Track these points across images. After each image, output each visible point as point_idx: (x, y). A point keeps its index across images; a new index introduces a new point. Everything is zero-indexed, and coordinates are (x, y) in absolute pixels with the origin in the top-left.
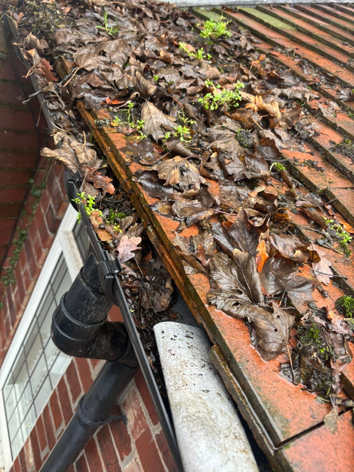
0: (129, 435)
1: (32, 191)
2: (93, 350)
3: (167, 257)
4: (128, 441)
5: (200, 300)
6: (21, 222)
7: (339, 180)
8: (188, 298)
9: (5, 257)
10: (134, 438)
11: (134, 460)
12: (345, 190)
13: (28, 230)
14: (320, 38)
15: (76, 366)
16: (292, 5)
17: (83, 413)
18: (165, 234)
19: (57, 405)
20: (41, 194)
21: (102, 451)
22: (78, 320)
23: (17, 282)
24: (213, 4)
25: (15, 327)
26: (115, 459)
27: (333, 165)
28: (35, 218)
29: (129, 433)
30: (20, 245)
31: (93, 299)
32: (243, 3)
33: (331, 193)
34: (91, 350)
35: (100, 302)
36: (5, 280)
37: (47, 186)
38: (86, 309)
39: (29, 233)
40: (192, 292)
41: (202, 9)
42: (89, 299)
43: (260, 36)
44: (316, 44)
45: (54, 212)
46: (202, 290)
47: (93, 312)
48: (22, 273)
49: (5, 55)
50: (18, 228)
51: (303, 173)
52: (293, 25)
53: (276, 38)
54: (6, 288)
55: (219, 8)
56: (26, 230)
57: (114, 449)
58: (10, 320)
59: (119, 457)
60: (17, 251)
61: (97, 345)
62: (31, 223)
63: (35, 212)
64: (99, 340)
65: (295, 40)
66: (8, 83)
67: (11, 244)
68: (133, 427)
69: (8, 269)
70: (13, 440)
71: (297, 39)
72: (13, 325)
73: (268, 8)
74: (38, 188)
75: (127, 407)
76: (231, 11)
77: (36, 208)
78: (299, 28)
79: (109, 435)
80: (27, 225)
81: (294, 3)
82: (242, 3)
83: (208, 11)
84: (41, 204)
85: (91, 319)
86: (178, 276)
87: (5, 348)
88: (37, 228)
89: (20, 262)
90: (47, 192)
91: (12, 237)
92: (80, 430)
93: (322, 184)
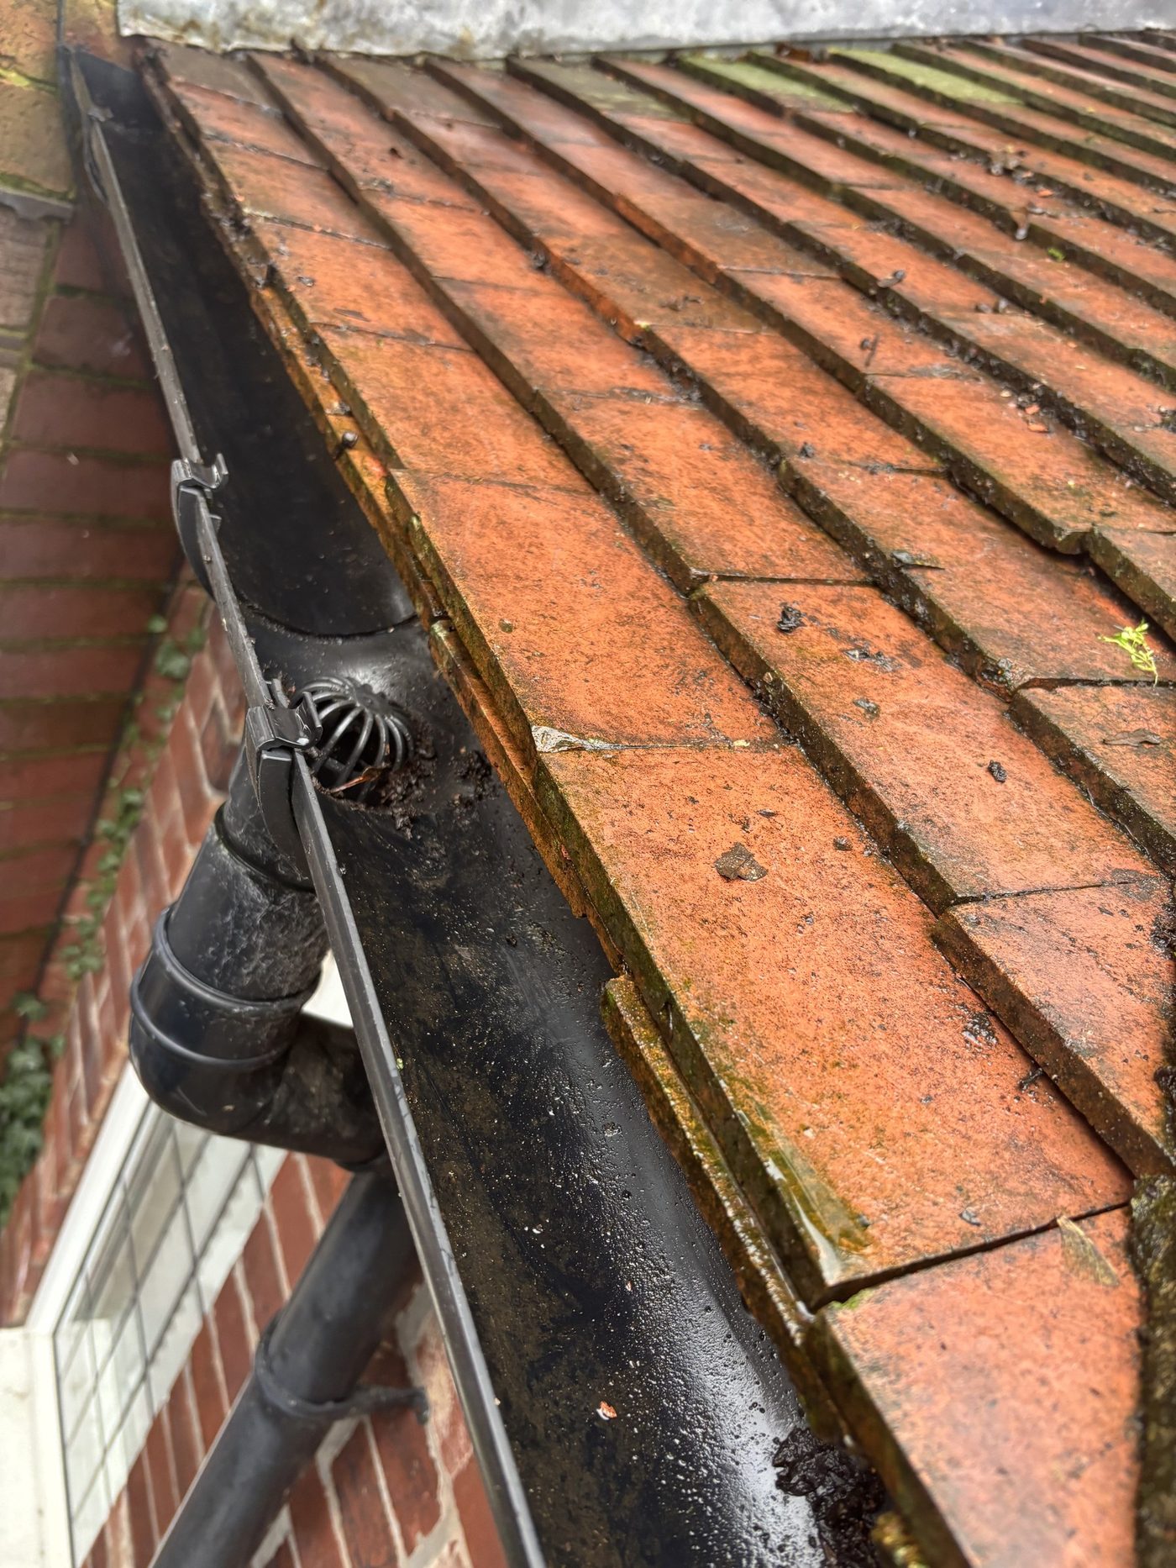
0: (432, 1462)
1: (159, 660)
2: (275, 1108)
3: (485, 711)
4: (429, 1480)
5: (578, 827)
6: (124, 762)
7: (1141, 509)
8: (545, 837)
9: (73, 881)
10: (450, 1471)
11: (446, 1549)
12: (1160, 537)
13: (148, 792)
14: (1103, 123)
15: (274, 1228)
16: (1014, 40)
17: (270, 1369)
18: (479, 632)
19: (210, 1371)
20: (188, 671)
21: (347, 1523)
22: (211, 985)
23: (108, 966)
24: (744, 38)
25: (97, 1114)
26: (384, 1550)
27: (1122, 468)
28: (168, 750)
29: (435, 1452)
30: (122, 841)
31: (256, 908)
32: (848, 36)
33: (1104, 539)
34: (267, 1108)
35: (280, 917)
36: (71, 959)
37: (208, 642)
38: (233, 944)
39: (150, 801)
40: (555, 809)
41: (712, 55)
42: (240, 906)
43: (898, 121)
44: (1087, 140)
45: (226, 721)
46: (587, 800)
47: (260, 955)
48: (124, 932)
49: (69, 206)
50: (114, 783)
51: (1006, 484)
52: (1011, 90)
53: (951, 126)
54: (74, 989)
55: (768, 51)
56: (140, 790)
57: (383, 1516)
58: (83, 1093)
59: (398, 1542)
60: (112, 860)
61: (291, 1092)
62: (155, 767)
63: (168, 730)
64: (296, 1076)
65: (1015, 130)
66: (81, 297)
67: (91, 837)
68: (445, 1432)
69: (82, 924)
70: (81, 1506)
71: (1023, 126)
72: (90, 1109)
73: (932, 50)
74: (181, 649)
75: (428, 1362)
76: (807, 57)
77: (173, 717)
78: (1033, 100)
79: (370, 1463)
80: (143, 773)
81: (1021, 35)
82: (842, 35)
83: (728, 61)
84: (187, 700)
85: (253, 984)
86: (518, 768)
87: (65, 1191)
88: (174, 780)
89: (119, 898)
90: (206, 661)
91: (96, 813)
92: (263, 1436)
93: (1074, 518)
